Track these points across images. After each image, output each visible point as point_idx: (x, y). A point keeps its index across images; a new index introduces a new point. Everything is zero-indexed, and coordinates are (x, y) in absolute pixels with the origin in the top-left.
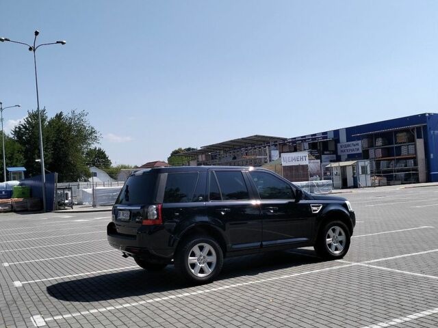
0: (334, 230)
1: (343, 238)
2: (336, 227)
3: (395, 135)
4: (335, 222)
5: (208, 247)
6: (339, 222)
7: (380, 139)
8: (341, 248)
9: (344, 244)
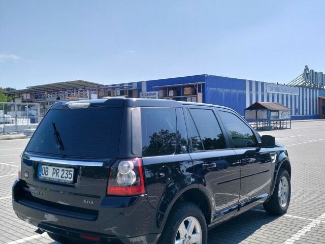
0: (282, 182)
2: (284, 178)
3: (183, 89)
6: (285, 172)
7: (172, 91)
9: (287, 195)
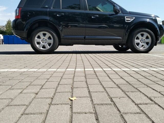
0: (142, 35)
1: (149, 40)
2: (144, 33)
4: (144, 29)
5: (48, 35)
6: (147, 30)
8: (147, 47)
9: (149, 44)
